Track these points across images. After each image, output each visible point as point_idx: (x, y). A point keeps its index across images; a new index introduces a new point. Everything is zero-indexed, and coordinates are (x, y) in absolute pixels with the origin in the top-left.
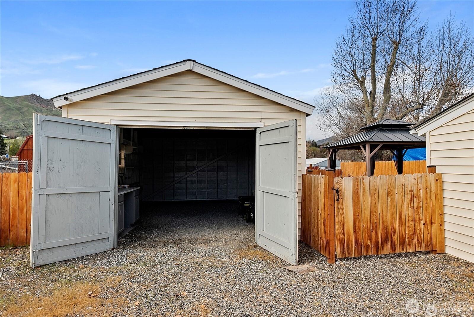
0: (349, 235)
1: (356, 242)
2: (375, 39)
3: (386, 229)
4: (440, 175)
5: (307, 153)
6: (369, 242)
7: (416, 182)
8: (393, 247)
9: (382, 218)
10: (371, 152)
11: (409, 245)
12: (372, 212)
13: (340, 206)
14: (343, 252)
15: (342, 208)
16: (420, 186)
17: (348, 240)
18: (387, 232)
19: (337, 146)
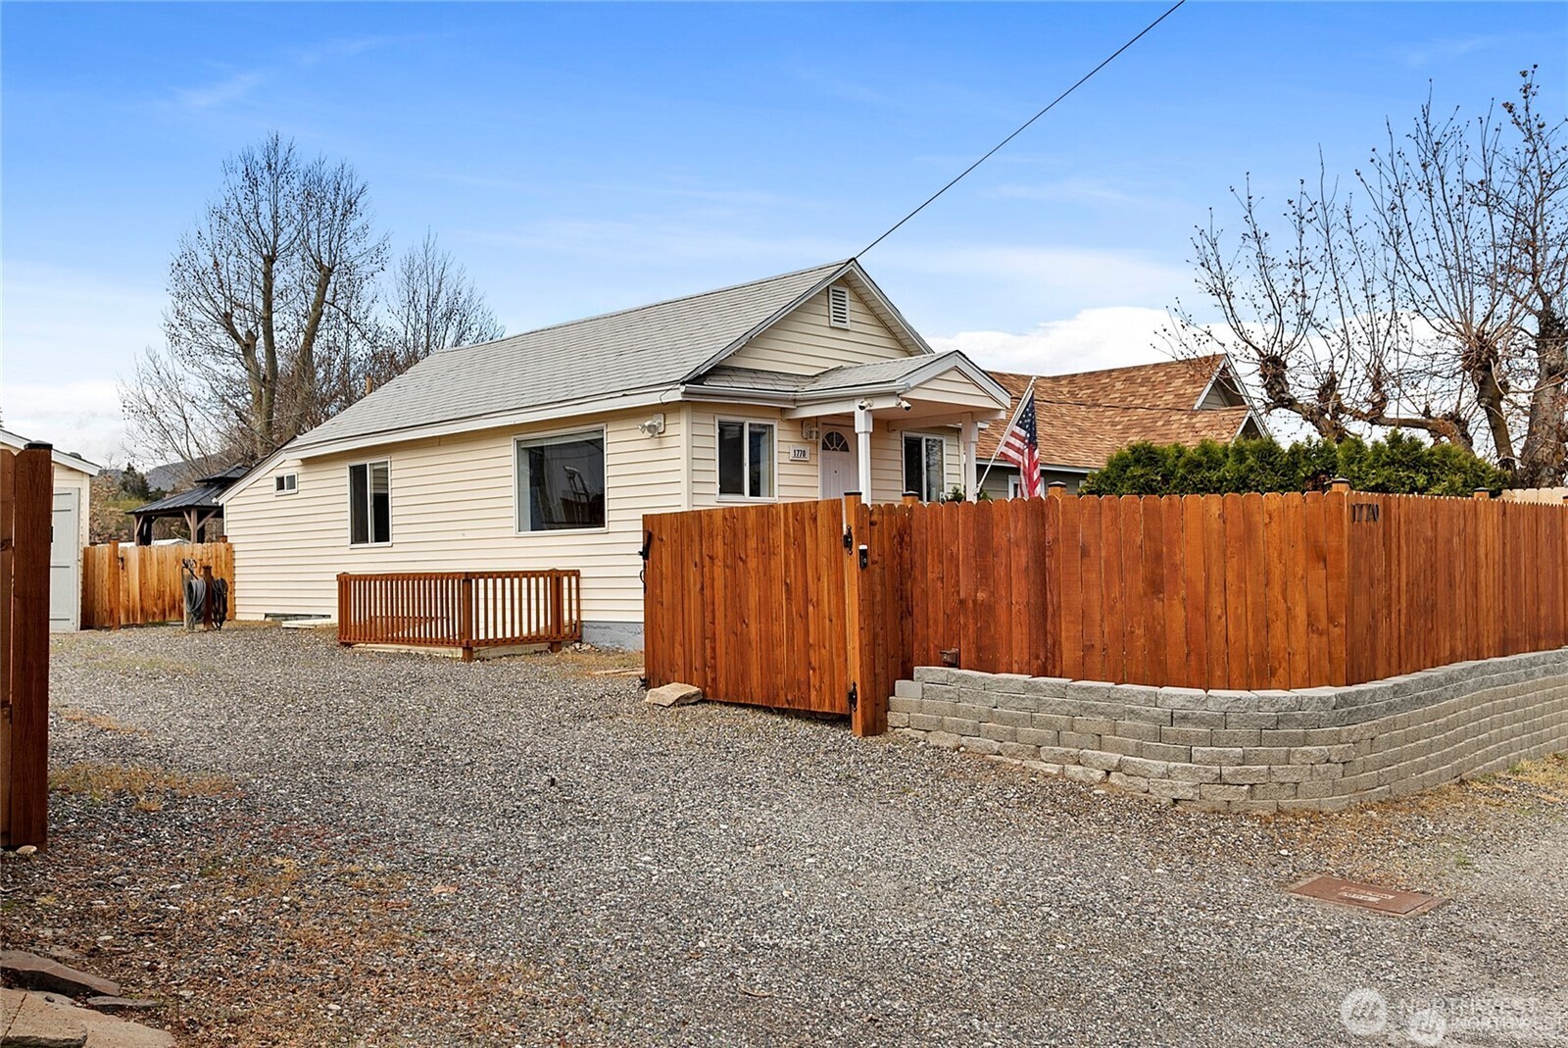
0: (134, 602)
1: (142, 610)
2: (269, 260)
3: (174, 596)
4: (231, 544)
5: (95, 525)
6: (155, 609)
7: (205, 551)
9: (170, 587)
10: (198, 522)
12: (159, 580)
13: (125, 574)
14: (128, 619)
15: (127, 576)
16: (209, 555)
17: (134, 607)
18: (175, 601)
19: (151, 511)
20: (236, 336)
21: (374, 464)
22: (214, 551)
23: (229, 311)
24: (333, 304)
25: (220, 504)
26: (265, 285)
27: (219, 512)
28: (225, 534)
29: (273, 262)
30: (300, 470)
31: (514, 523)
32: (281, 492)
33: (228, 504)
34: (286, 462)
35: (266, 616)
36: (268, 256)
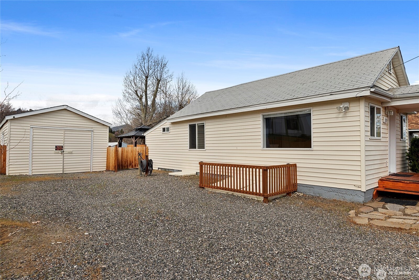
1: (121, 165)
2: (147, 77)
3: (131, 161)
4: (147, 147)
6: (125, 165)
8: (132, 167)
9: (130, 159)
10: (135, 140)
11: (137, 166)
16: (141, 150)
17: (119, 164)
18: (131, 162)
19: (122, 137)
20: (138, 96)
21: (198, 124)
22: (142, 149)
23: (137, 90)
24: (160, 89)
25: (144, 135)
26: (146, 83)
27: (144, 138)
28: (146, 144)
29: (148, 78)
30: (171, 126)
31: (261, 144)
32: (164, 132)
33: (147, 135)
34: (166, 123)
35: (158, 168)
36: (147, 76)
